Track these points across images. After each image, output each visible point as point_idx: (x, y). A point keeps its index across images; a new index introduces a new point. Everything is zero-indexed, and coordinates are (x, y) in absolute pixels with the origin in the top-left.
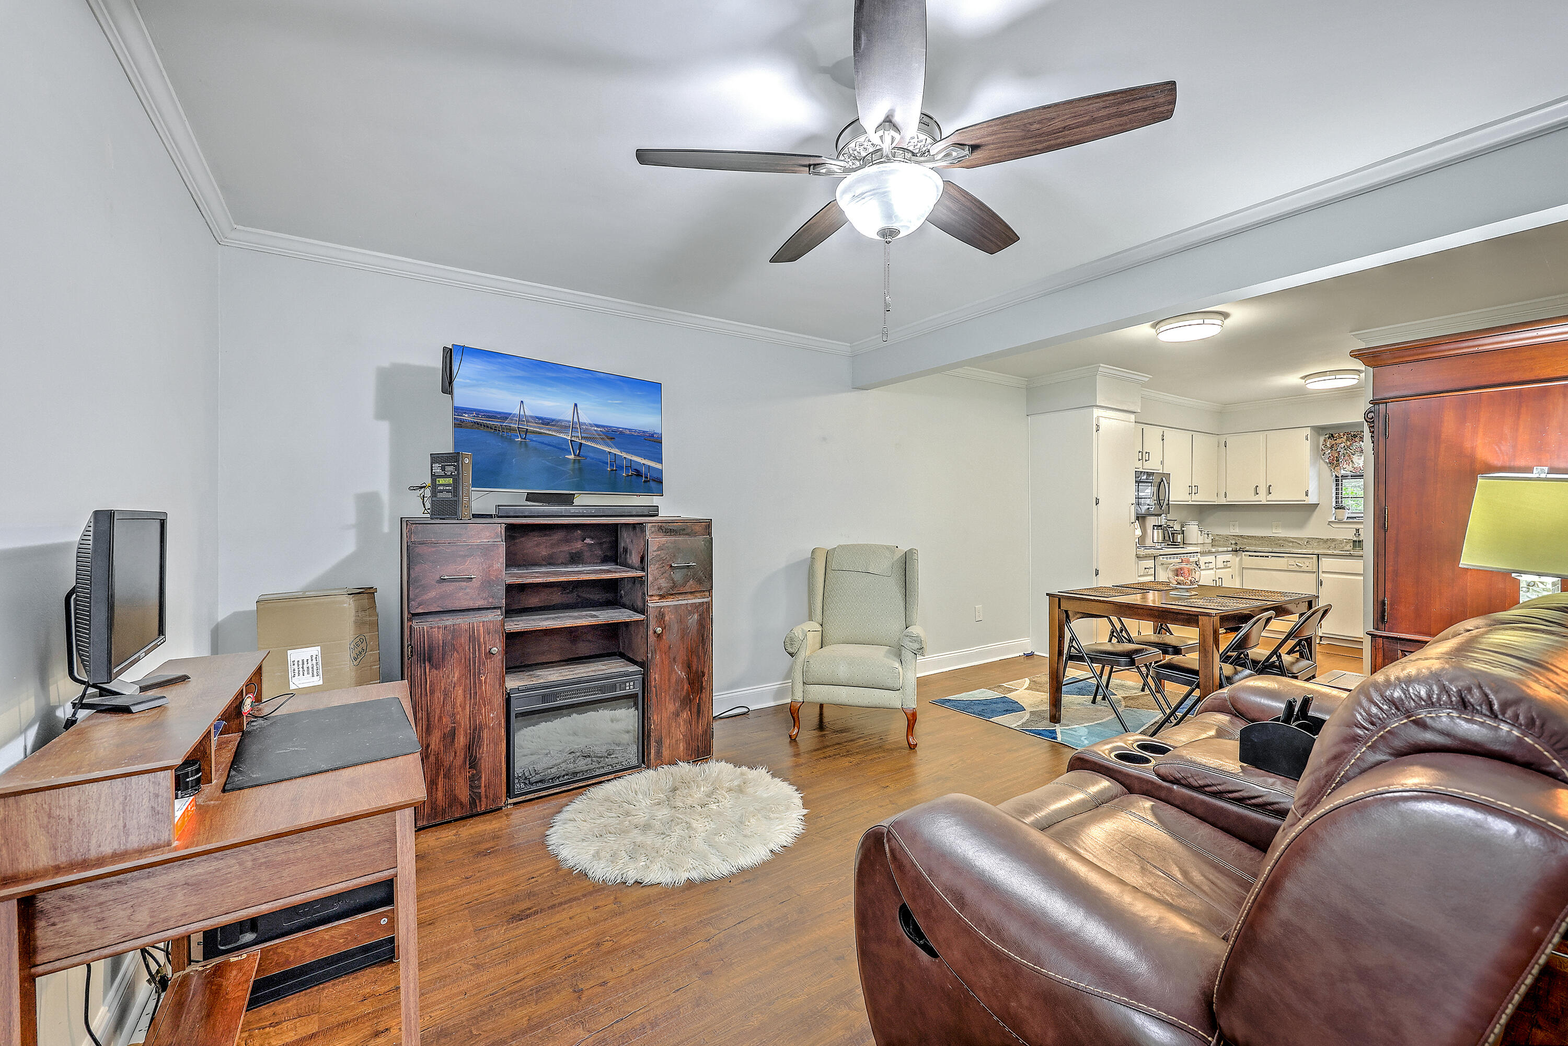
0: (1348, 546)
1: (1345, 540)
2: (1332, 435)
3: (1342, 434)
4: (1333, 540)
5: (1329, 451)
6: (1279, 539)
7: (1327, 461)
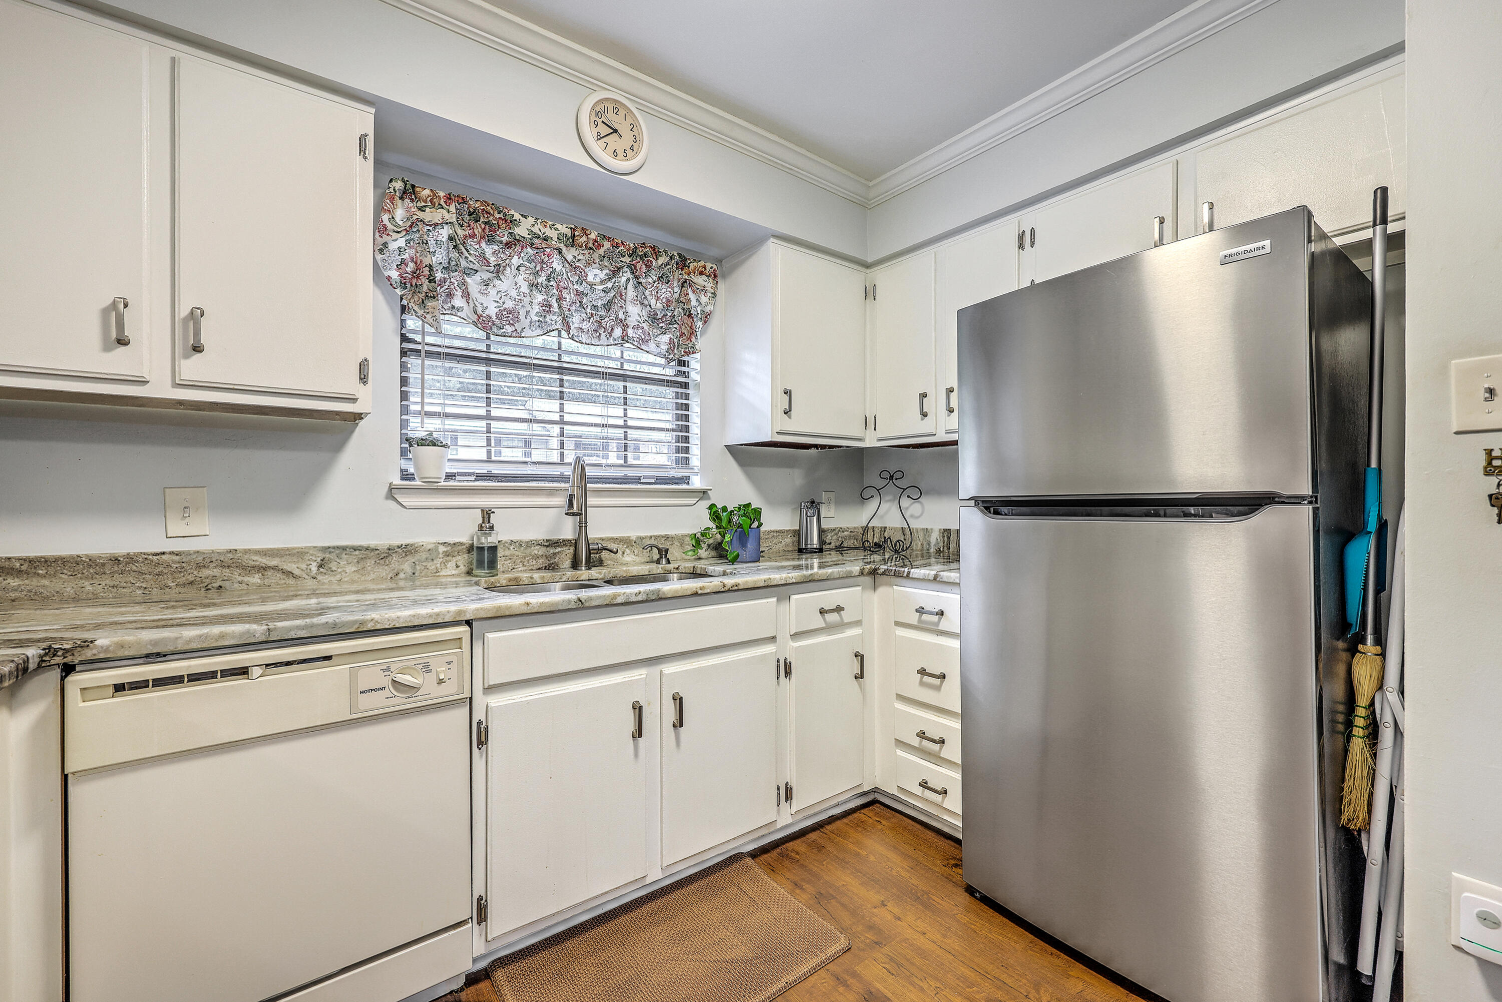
0: (451, 565)
1: (442, 549)
2: (413, 186)
3: (442, 194)
4: (407, 550)
5: (401, 242)
6: (204, 560)
7: (395, 274)
